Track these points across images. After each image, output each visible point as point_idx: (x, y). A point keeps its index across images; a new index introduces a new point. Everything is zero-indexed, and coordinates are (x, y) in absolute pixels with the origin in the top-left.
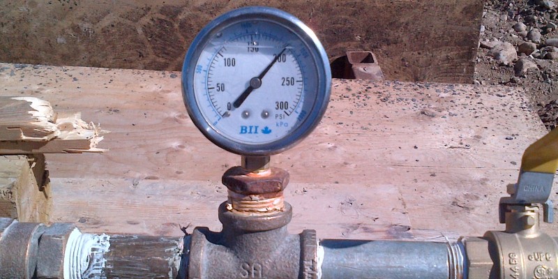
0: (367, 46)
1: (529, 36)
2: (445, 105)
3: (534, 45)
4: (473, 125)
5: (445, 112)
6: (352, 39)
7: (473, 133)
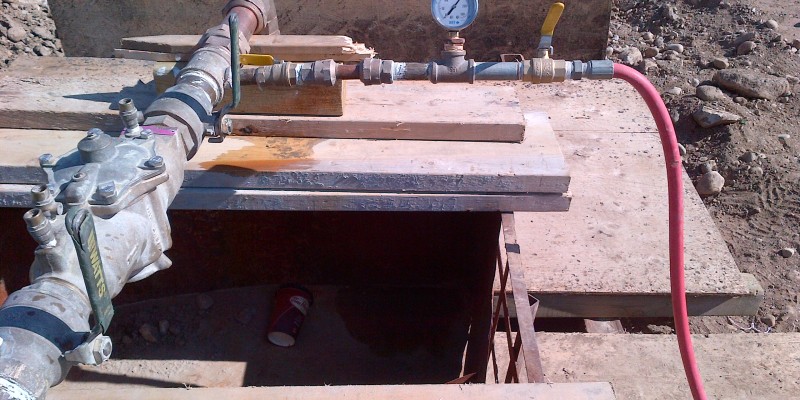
0: (517, 49)
1: (655, 43)
2: (575, 90)
3: (658, 50)
4: (594, 102)
5: (574, 94)
6: (505, 45)
7: (593, 108)
